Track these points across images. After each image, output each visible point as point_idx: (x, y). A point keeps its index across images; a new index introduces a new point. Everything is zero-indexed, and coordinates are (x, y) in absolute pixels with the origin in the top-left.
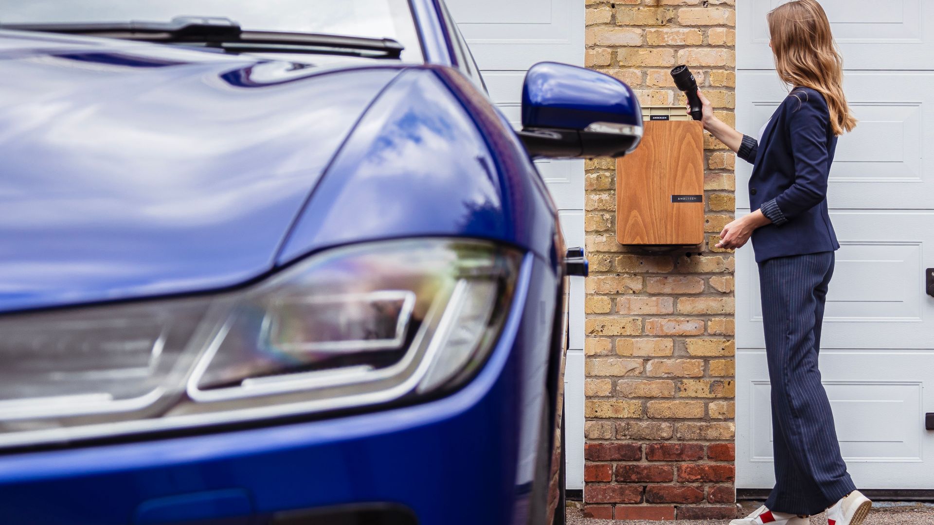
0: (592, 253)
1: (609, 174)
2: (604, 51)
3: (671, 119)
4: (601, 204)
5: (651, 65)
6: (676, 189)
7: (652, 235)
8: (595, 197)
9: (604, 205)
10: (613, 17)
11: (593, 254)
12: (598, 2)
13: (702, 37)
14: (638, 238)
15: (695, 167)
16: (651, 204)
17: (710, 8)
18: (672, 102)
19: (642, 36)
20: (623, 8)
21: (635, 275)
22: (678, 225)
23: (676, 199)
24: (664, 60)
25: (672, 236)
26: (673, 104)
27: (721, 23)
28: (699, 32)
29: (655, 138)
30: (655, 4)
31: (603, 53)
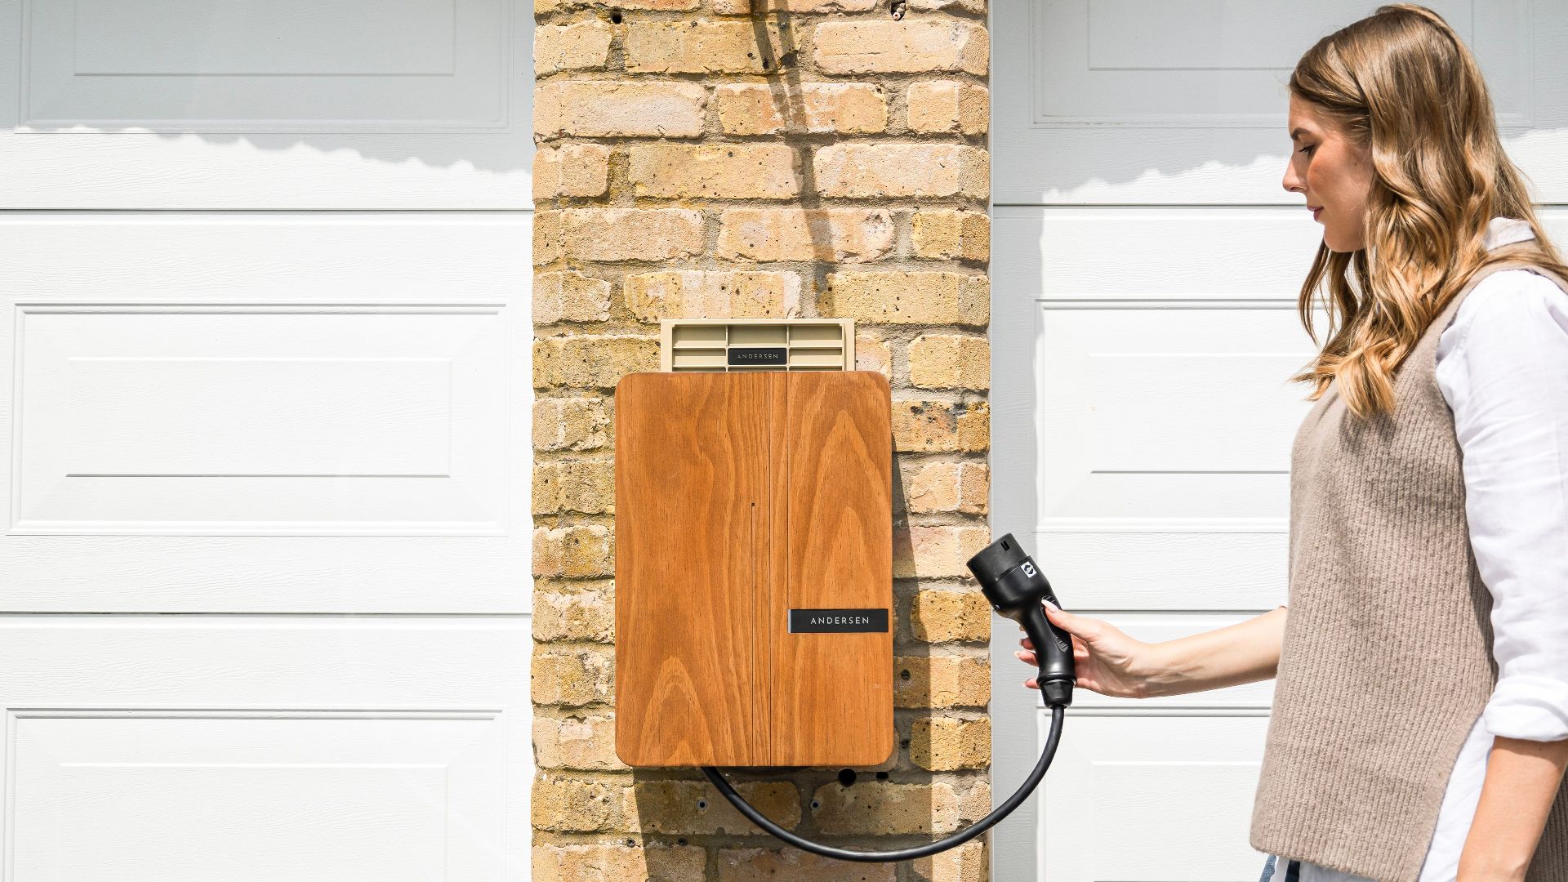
0: (550, 771)
1: (604, 529)
2: (587, 152)
3: (794, 361)
4: (577, 623)
5: (732, 196)
6: (804, 590)
7: (728, 739)
8: (562, 599)
9: (586, 627)
10: (615, 47)
11: (553, 777)
12: (570, 4)
13: (886, 108)
14: (684, 745)
15: (864, 520)
16: (725, 637)
17: (910, 20)
18: (797, 308)
19: (704, 106)
20: (646, 21)
21: (683, 841)
22: (812, 706)
23: (804, 621)
24: (771, 179)
25: (790, 739)
26: (799, 314)
27: (946, 67)
28: (876, 94)
29: (737, 427)
30: (746, 10)
31: (587, 160)
